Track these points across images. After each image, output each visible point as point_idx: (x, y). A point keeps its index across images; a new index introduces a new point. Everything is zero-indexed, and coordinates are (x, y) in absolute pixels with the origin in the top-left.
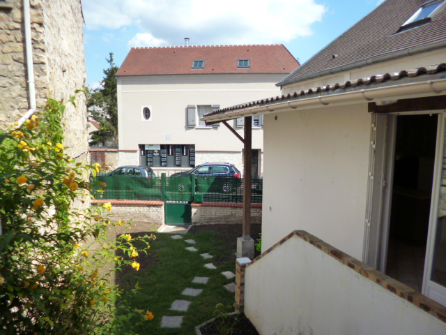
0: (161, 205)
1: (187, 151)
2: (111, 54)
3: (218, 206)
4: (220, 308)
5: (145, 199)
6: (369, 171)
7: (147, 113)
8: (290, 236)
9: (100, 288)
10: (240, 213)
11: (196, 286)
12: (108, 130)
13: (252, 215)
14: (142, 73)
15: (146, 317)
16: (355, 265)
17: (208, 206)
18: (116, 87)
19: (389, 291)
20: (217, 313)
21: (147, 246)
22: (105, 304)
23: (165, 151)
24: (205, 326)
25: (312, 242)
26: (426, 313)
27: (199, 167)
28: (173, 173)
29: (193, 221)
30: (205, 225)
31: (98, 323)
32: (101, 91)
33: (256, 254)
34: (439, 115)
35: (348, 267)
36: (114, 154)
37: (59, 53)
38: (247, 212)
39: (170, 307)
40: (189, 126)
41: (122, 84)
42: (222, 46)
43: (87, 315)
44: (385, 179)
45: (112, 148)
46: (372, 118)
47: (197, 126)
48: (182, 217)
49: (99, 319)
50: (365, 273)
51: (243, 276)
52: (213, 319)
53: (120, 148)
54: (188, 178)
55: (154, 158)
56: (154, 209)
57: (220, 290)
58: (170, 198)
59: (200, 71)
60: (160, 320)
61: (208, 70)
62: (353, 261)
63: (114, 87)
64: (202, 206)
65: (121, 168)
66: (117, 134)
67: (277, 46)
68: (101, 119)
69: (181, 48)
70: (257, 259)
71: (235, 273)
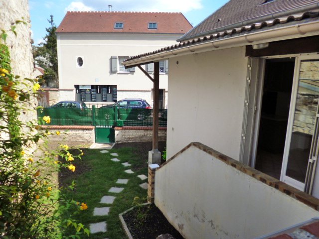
0: (92, 129)
1: (111, 90)
2: (52, 16)
3: (134, 129)
4: (137, 200)
5: (80, 125)
6: (246, 99)
7: (80, 61)
8: (189, 146)
9: (44, 185)
10: (150, 134)
11: (119, 186)
12: (50, 75)
13: (159, 135)
14: (76, 31)
15: (81, 208)
16: (236, 165)
17: (127, 129)
18: (56, 42)
19: (261, 182)
20: (135, 204)
21: (81, 153)
22: (48, 198)
23: (95, 90)
24: (126, 214)
25: (205, 150)
26: (288, 196)
27: (120, 101)
28: (101, 106)
29: (116, 140)
30: (125, 143)
31: (43, 212)
32: (44, 45)
33: (162, 162)
34: (296, 58)
35: (232, 167)
36: (56, 92)
37: (8, 8)
38: (156, 133)
39: (100, 201)
40: (112, 72)
41: (61, 39)
42: (136, 13)
43: (34, 207)
44: (256, 105)
45: (54, 87)
46: (249, 60)
47: (119, 72)
48: (108, 137)
49: (44, 210)
50: (244, 171)
51: (153, 177)
52: (132, 208)
53: (60, 88)
54: (112, 109)
55: (86, 95)
56: (87, 131)
57: (136, 188)
58: (99, 124)
59: (120, 30)
60: (93, 211)
61: (126, 30)
62: (235, 162)
63: (55, 42)
64: (122, 129)
65: (62, 102)
66: (58, 77)
67: (177, 14)
68: (45, 66)
69: (106, 13)
70: (164, 165)
71: (147, 176)
